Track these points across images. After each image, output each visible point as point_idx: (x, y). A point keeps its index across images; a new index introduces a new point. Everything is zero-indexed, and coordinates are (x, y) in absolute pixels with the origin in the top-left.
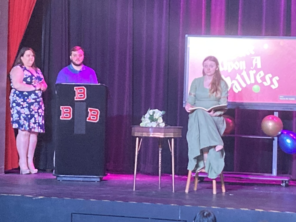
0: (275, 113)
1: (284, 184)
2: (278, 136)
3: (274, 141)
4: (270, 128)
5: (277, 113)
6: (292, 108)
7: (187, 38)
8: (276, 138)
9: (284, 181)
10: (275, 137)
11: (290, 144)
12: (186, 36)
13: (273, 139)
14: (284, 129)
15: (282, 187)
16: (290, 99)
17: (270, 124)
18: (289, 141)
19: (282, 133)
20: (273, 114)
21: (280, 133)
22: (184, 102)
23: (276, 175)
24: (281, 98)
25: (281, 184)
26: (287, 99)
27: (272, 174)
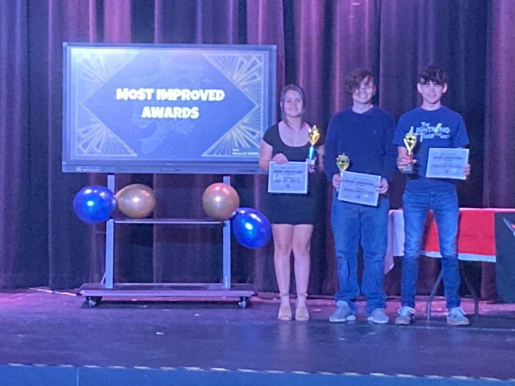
0: (225, 178)
1: (244, 303)
2: (231, 219)
3: (224, 228)
4: (218, 206)
5: (229, 178)
6: (254, 169)
7: (66, 48)
8: (228, 223)
9: (244, 298)
10: (226, 220)
11: (252, 231)
13: (224, 225)
14: (242, 206)
15: (241, 307)
16: (250, 153)
17: (218, 199)
18: (249, 226)
19: (237, 213)
20: (222, 181)
21: (234, 213)
22: (64, 163)
23: (230, 287)
24: (235, 152)
25: (239, 303)
26: (245, 153)
27: (223, 285)
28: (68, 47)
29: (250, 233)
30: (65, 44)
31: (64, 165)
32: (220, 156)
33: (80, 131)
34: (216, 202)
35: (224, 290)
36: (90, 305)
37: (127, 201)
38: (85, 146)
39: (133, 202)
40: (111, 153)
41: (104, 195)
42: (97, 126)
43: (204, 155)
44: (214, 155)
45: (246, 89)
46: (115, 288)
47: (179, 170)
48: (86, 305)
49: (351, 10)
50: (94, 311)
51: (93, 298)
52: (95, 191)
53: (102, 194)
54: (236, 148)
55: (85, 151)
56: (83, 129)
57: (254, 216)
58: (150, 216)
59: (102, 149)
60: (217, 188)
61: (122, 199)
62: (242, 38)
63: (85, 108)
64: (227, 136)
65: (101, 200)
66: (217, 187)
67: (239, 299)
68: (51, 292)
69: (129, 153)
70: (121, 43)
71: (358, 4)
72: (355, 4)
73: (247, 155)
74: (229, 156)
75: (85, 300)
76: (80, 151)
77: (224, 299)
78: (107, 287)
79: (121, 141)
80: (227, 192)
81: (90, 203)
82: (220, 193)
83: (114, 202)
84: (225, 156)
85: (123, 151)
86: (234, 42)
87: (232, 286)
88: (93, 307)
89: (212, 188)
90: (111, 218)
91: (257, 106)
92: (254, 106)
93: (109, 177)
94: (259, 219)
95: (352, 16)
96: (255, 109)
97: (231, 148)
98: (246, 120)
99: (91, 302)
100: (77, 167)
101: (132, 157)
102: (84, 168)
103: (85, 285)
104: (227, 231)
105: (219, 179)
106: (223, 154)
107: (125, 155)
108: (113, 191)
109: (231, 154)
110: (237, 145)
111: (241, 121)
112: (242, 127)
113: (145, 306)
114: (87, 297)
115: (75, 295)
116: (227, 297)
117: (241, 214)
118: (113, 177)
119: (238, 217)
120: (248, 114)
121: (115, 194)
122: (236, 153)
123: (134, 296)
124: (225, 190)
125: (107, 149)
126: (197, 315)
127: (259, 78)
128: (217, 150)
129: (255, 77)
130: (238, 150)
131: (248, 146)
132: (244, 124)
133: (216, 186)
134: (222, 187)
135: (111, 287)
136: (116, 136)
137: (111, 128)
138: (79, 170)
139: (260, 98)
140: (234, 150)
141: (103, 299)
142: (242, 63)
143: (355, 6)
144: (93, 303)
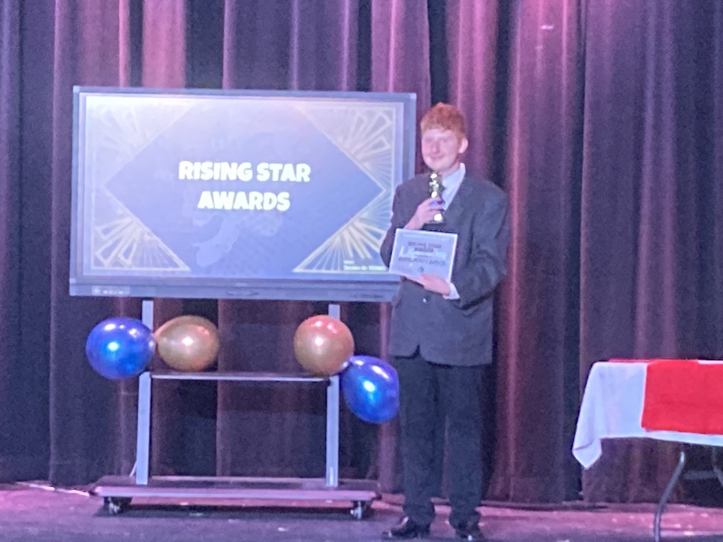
0: (331, 307)
1: (359, 511)
2: (341, 374)
3: (329, 389)
4: (320, 352)
5: (338, 307)
6: (378, 293)
7: (78, 95)
8: (335, 380)
9: (359, 504)
10: (333, 375)
11: (375, 394)
12: (76, 89)
13: (329, 383)
14: (357, 353)
15: (354, 518)
16: (372, 268)
17: (319, 341)
18: (369, 387)
19: (351, 365)
20: (326, 312)
21: (345, 365)
22: (72, 281)
23: (336, 485)
24: (348, 265)
25: (352, 512)
26: (364, 268)
27: (325, 482)
28: (81, 94)
29: (371, 397)
31: (73, 284)
32: (323, 271)
33: (99, 229)
34: (316, 347)
35: (327, 489)
36: (111, 512)
37: (173, 343)
38: (106, 254)
39: (183, 346)
40: (148, 265)
41: (136, 334)
42: (127, 220)
43: (298, 270)
44: (314, 271)
45: (367, 164)
46: (152, 485)
47: (257, 294)
48: (104, 512)
49: (540, 37)
50: (116, 521)
51: (115, 500)
52: (122, 327)
53: (133, 332)
54: (349, 259)
55: (107, 262)
56: (104, 227)
57: (377, 370)
58: (212, 368)
59: (134, 259)
60: (319, 324)
61: (165, 340)
62: (363, 83)
63: (109, 194)
64: (335, 240)
65: (131, 341)
66: (318, 322)
67: (350, 505)
68: (52, 489)
69: (176, 265)
70: (170, 87)
71: (550, 27)
72: (544, 27)
73: (368, 270)
74: (338, 271)
75: (102, 502)
76: (98, 263)
77: (329, 503)
78: (138, 482)
79: (163, 246)
80: (335, 331)
81: (113, 346)
82: (323, 331)
83: (151, 344)
84: (332, 271)
85: (166, 262)
86: (350, 89)
87: (341, 483)
88: (114, 514)
89: (310, 324)
90: (147, 370)
91: (385, 190)
92: (379, 190)
93: (145, 303)
94: (385, 376)
95: (541, 47)
96: (381, 195)
97: (342, 260)
98: (365, 213)
99: (111, 505)
100: (93, 287)
101: (182, 272)
102: (105, 289)
103: (106, 478)
104: (333, 393)
105: (321, 308)
106: (328, 268)
107: (170, 269)
108: (150, 326)
109: (342, 268)
110: (351, 255)
111: (358, 215)
112: (360, 225)
113: (199, 514)
114: (106, 499)
115: (87, 494)
116: (334, 501)
117: (357, 366)
118: (151, 303)
119: (352, 371)
120: (370, 204)
121: (154, 331)
122: (350, 268)
123: (183, 497)
124: (330, 327)
125: (142, 259)
126: (281, 529)
127: (387, 146)
128: (319, 263)
129: (381, 144)
130: (352, 262)
131: (369, 256)
132: (362, 220)
133: (317, 320)
134: (326, 323)
135: (145, 483)
136: (155, 237)
137: (147, 225)
138: (96, 292)
139: (390, 178)
140: (346, 262)
141: (133, 502)
142: (360, 121)
143: (546, 30)
144: (116, 508)
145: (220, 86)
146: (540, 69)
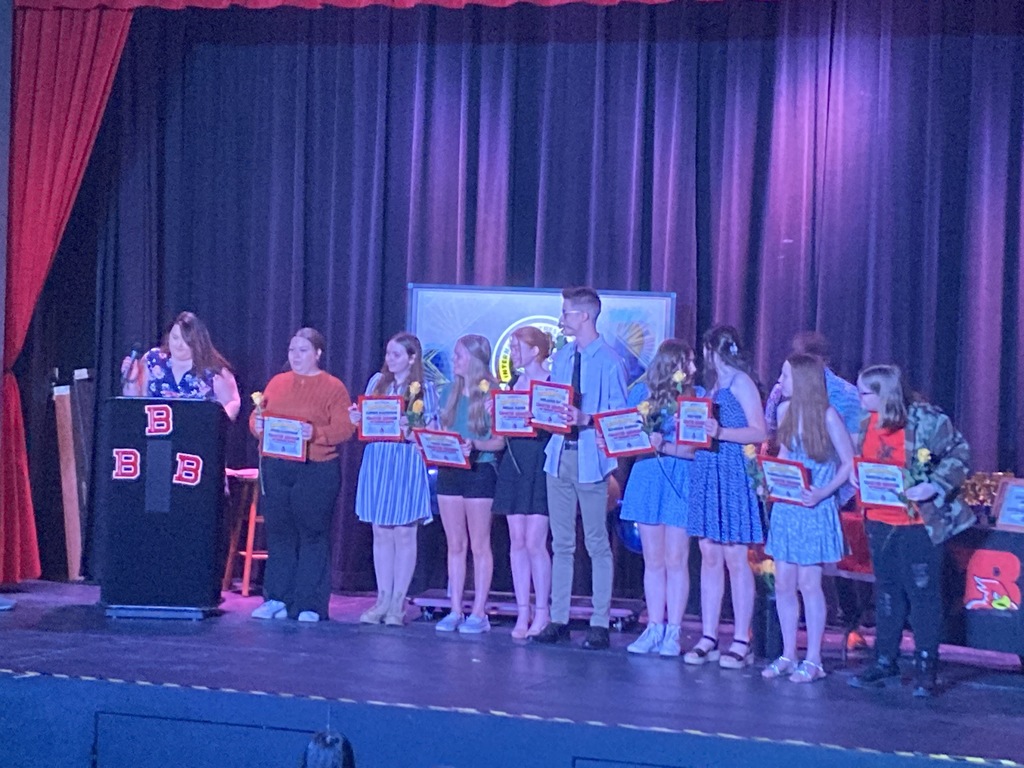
1: (619, 625)
7: (412, 290)
9: (620, 619)
25: (614, 625)
28: (415, 290)
30: (410, 285)
36: (425, 619)
45: (636, 349)
48: (421, 619)
49: (782, 249)
50: (429, 625)
51: (430, 609)
62: (644, 284)
70: (495, 286)
71: (791, 241)
72: (786, 241)
75: (419, 610)
86: (632, 290)
88: (428, 620)
95: (782, 257)
99: (426, 613)
114: (422, 609)
143: (786, 244)
144: (430, 616)
145: (532, 285)
146: (781, 274)
